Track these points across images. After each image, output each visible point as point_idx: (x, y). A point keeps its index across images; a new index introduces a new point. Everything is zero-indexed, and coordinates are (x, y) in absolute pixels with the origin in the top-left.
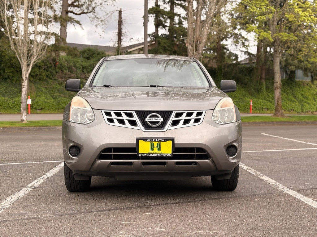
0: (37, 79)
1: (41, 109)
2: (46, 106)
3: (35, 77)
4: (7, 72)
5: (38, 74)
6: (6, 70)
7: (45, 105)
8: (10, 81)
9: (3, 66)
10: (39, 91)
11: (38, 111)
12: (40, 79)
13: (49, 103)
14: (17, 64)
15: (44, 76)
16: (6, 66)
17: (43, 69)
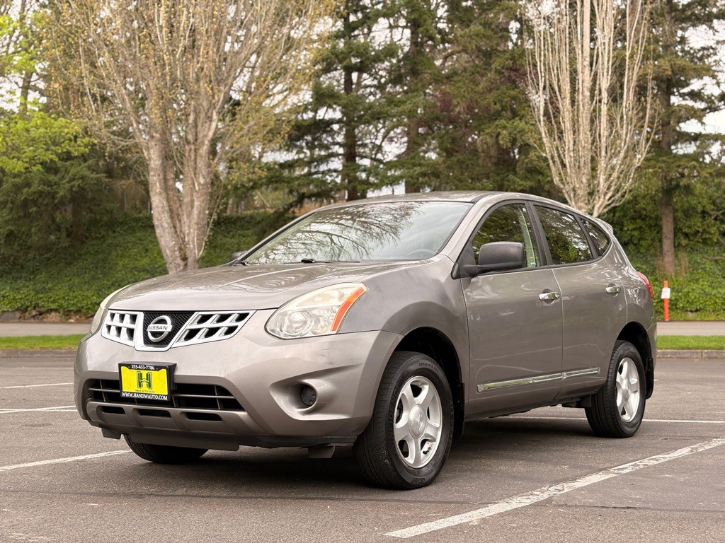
0: (698, 242)
1: (697, 311)
2: (707, 303)
3: (692, 238)
4: (628, 230)
5: (701, 230)
6: (625, 224)
7: (705, 302)
8: (634, 248)
9: (619, 217)
10: (697, 270)
11: (690, 315)
12: (705, 242)
13: (714, 295)
14: (648, 210)
15: (714, 234)
16: (625, 216)
17: (713, 217)
